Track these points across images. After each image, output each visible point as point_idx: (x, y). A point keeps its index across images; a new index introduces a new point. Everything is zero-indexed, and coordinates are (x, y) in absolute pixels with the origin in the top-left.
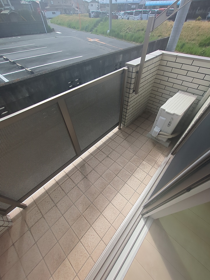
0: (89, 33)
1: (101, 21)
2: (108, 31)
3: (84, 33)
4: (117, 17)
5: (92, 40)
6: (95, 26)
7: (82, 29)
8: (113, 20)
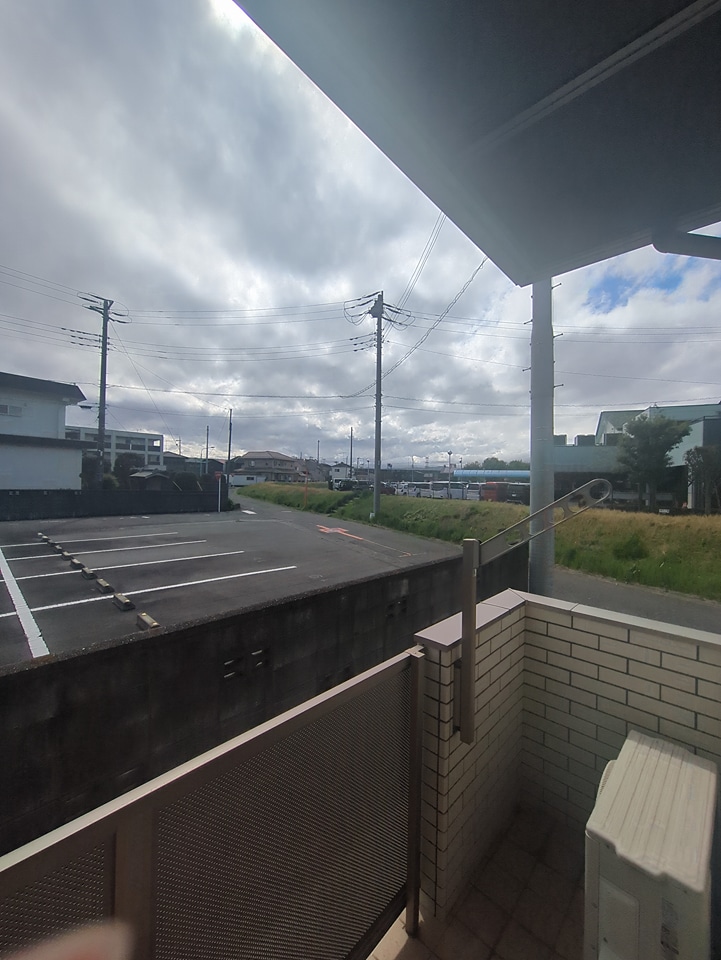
0: (324, 517)
1: (355, 496)
2: (372, 515)
3: (310, 516)
4: (392, 491)
5: (328, 530)
6: (341, 503)
7: (309, 508)
8: (383, 496)
